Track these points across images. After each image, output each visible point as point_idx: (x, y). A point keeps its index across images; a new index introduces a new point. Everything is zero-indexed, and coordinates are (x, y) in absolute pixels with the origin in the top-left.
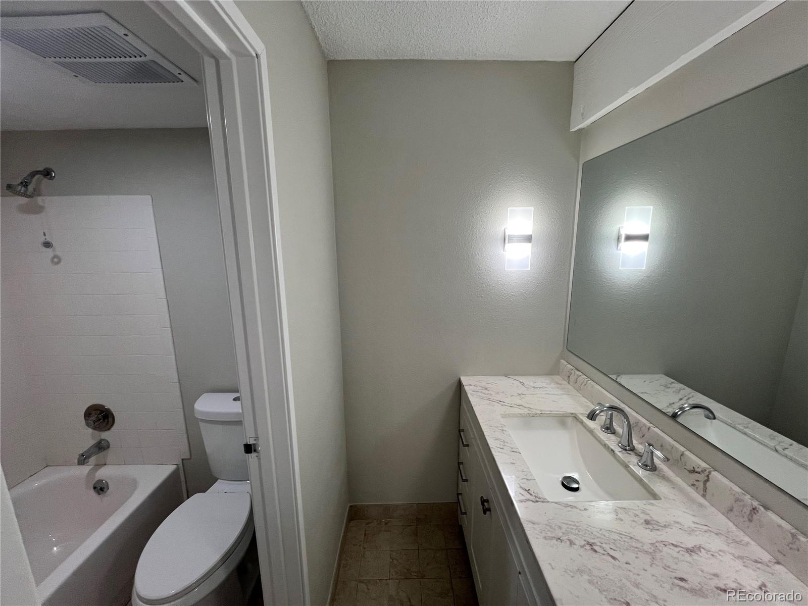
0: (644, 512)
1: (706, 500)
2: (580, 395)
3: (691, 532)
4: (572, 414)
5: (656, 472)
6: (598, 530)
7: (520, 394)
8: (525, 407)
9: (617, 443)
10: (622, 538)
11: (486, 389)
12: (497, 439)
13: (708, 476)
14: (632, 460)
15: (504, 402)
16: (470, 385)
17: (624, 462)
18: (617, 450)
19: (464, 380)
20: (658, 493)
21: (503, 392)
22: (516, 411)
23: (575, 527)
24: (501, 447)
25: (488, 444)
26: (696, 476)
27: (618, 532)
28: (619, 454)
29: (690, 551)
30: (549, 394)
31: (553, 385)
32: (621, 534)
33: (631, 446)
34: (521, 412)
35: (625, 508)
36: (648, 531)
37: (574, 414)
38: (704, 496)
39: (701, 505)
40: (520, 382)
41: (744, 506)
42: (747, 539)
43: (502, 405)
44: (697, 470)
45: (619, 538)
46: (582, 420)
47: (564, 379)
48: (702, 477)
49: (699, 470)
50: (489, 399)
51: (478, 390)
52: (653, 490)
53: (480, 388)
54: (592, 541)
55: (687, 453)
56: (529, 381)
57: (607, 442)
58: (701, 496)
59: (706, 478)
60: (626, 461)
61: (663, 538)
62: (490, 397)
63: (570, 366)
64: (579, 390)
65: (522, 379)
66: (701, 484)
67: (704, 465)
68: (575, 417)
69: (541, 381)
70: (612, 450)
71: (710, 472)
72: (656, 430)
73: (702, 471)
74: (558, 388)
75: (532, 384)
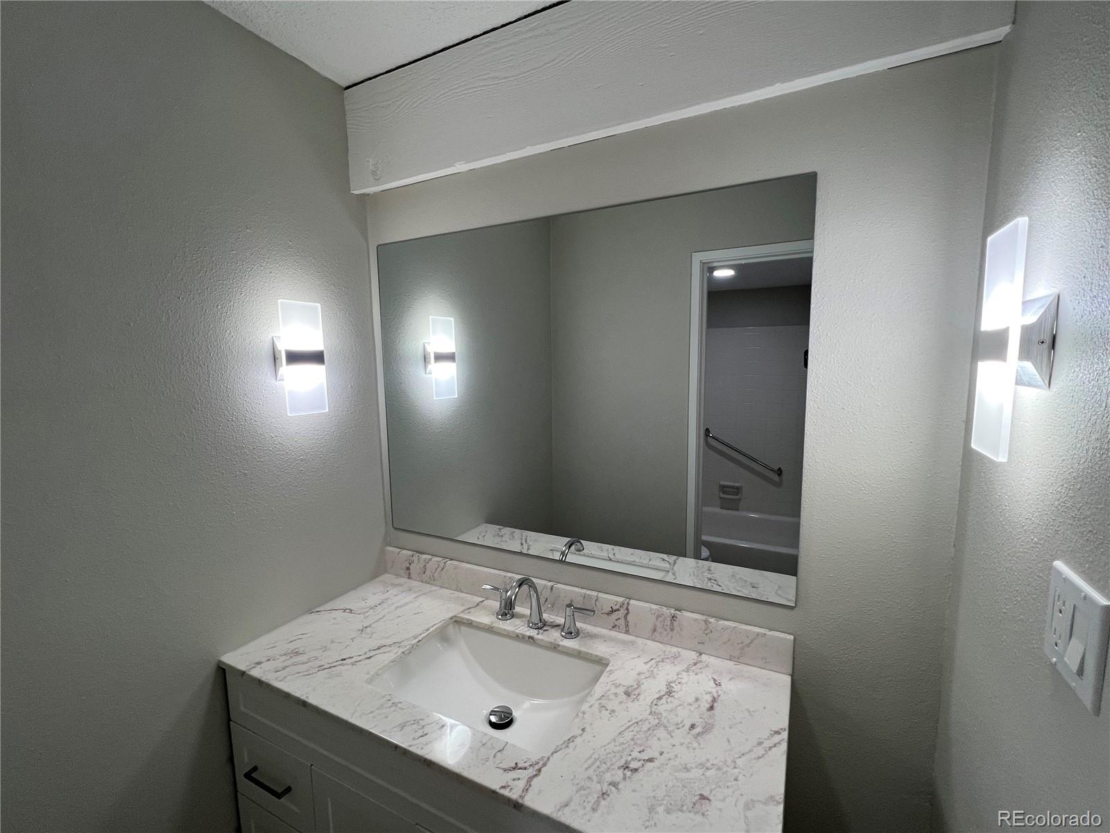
0: (617, 686)
1: (630, 634)
2: (437, 588)
3: (652, 675)
4: (451, 618)
5: (581, 635)
6: (613, 743)
7: (362, 630)
8: (390, 646)
9: (526, 625)
10: (633, 731)
11: (297, 654)
12: (402, 726)
13: (627, 609)
14: (554, 636)
15: (350, 658)
16: (259, 663)
17: (551, 643)
18: (533, 633)
19: (236, 659)
20: (602, 655)
21: (332, 642)
22: (385, 658)
23: (598, 763)
24: (420, 733)
25: (396, 747)
26: (615, 616)
27: (624, 728)
28: (540, 637)
29: (669, 693)
30: (401, 607)
31: (393, 591)
32: (629, 727)
33: (543, 621)
34: (391, 656)
35: (603, 696)
36: (637, 703)
37: (455, 616)
38: (627, 632)
39: (633, 643)
40: (345, 611)
41: (665, 619)
42: (675, 650)
43: (353, 664)
44: (615, 608)
45: (632, 733)
46: (468, 620)
47: (398, 575)
48: (623, 611)
49: (618, 607)
50: (321, 668)
51: (284, 664)
52: (597, 656)
53: (284, 658)
54: (622, 762)
55: (601, 595)
56: (351, 600)
57: (517, 631)
58: (625, 633)
59: (626, 612)
60: (553, 641)
61: (649, 701)
62: (318, 663)
63: (405, 552)
64: (431, 581)
65: (341, 603)
66: (622, 622)
67: (621, 599)
68: (456, 621)
69: (371, 594)
70: (529, 637)
71: (628, 604)
72: (559, 586)
73: (620, 606)
74: (402, 592)
75: (362, 604)
